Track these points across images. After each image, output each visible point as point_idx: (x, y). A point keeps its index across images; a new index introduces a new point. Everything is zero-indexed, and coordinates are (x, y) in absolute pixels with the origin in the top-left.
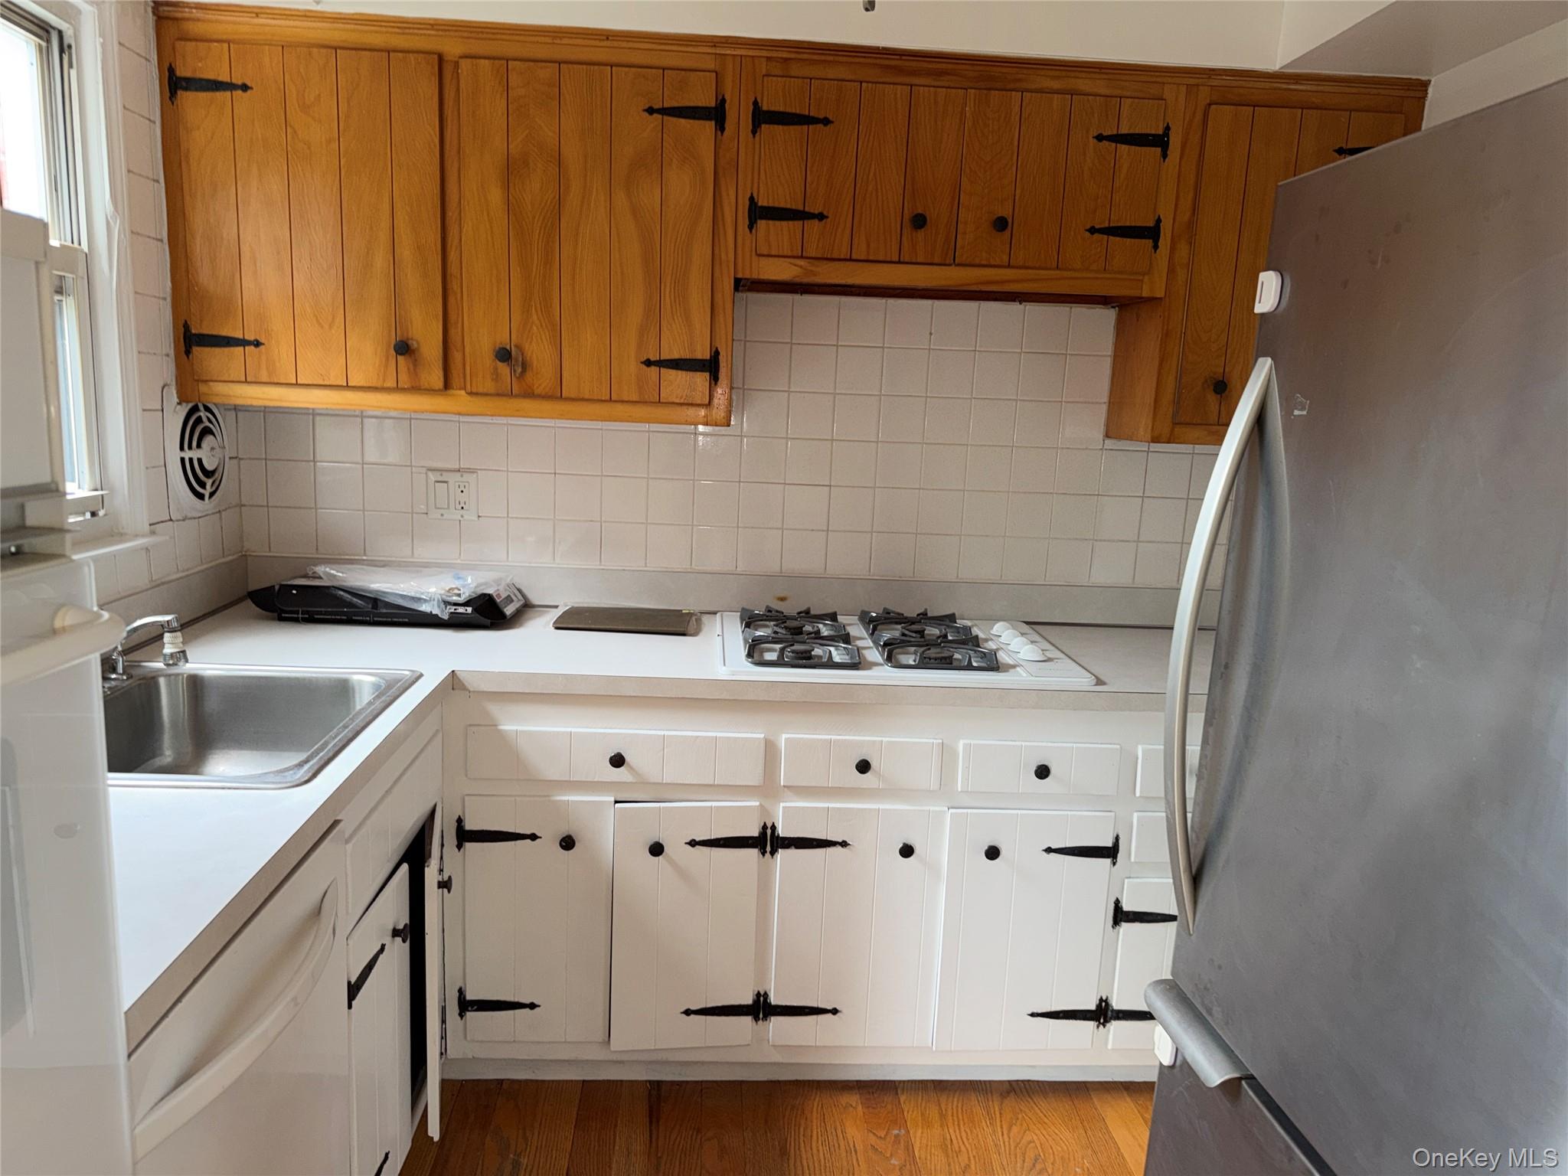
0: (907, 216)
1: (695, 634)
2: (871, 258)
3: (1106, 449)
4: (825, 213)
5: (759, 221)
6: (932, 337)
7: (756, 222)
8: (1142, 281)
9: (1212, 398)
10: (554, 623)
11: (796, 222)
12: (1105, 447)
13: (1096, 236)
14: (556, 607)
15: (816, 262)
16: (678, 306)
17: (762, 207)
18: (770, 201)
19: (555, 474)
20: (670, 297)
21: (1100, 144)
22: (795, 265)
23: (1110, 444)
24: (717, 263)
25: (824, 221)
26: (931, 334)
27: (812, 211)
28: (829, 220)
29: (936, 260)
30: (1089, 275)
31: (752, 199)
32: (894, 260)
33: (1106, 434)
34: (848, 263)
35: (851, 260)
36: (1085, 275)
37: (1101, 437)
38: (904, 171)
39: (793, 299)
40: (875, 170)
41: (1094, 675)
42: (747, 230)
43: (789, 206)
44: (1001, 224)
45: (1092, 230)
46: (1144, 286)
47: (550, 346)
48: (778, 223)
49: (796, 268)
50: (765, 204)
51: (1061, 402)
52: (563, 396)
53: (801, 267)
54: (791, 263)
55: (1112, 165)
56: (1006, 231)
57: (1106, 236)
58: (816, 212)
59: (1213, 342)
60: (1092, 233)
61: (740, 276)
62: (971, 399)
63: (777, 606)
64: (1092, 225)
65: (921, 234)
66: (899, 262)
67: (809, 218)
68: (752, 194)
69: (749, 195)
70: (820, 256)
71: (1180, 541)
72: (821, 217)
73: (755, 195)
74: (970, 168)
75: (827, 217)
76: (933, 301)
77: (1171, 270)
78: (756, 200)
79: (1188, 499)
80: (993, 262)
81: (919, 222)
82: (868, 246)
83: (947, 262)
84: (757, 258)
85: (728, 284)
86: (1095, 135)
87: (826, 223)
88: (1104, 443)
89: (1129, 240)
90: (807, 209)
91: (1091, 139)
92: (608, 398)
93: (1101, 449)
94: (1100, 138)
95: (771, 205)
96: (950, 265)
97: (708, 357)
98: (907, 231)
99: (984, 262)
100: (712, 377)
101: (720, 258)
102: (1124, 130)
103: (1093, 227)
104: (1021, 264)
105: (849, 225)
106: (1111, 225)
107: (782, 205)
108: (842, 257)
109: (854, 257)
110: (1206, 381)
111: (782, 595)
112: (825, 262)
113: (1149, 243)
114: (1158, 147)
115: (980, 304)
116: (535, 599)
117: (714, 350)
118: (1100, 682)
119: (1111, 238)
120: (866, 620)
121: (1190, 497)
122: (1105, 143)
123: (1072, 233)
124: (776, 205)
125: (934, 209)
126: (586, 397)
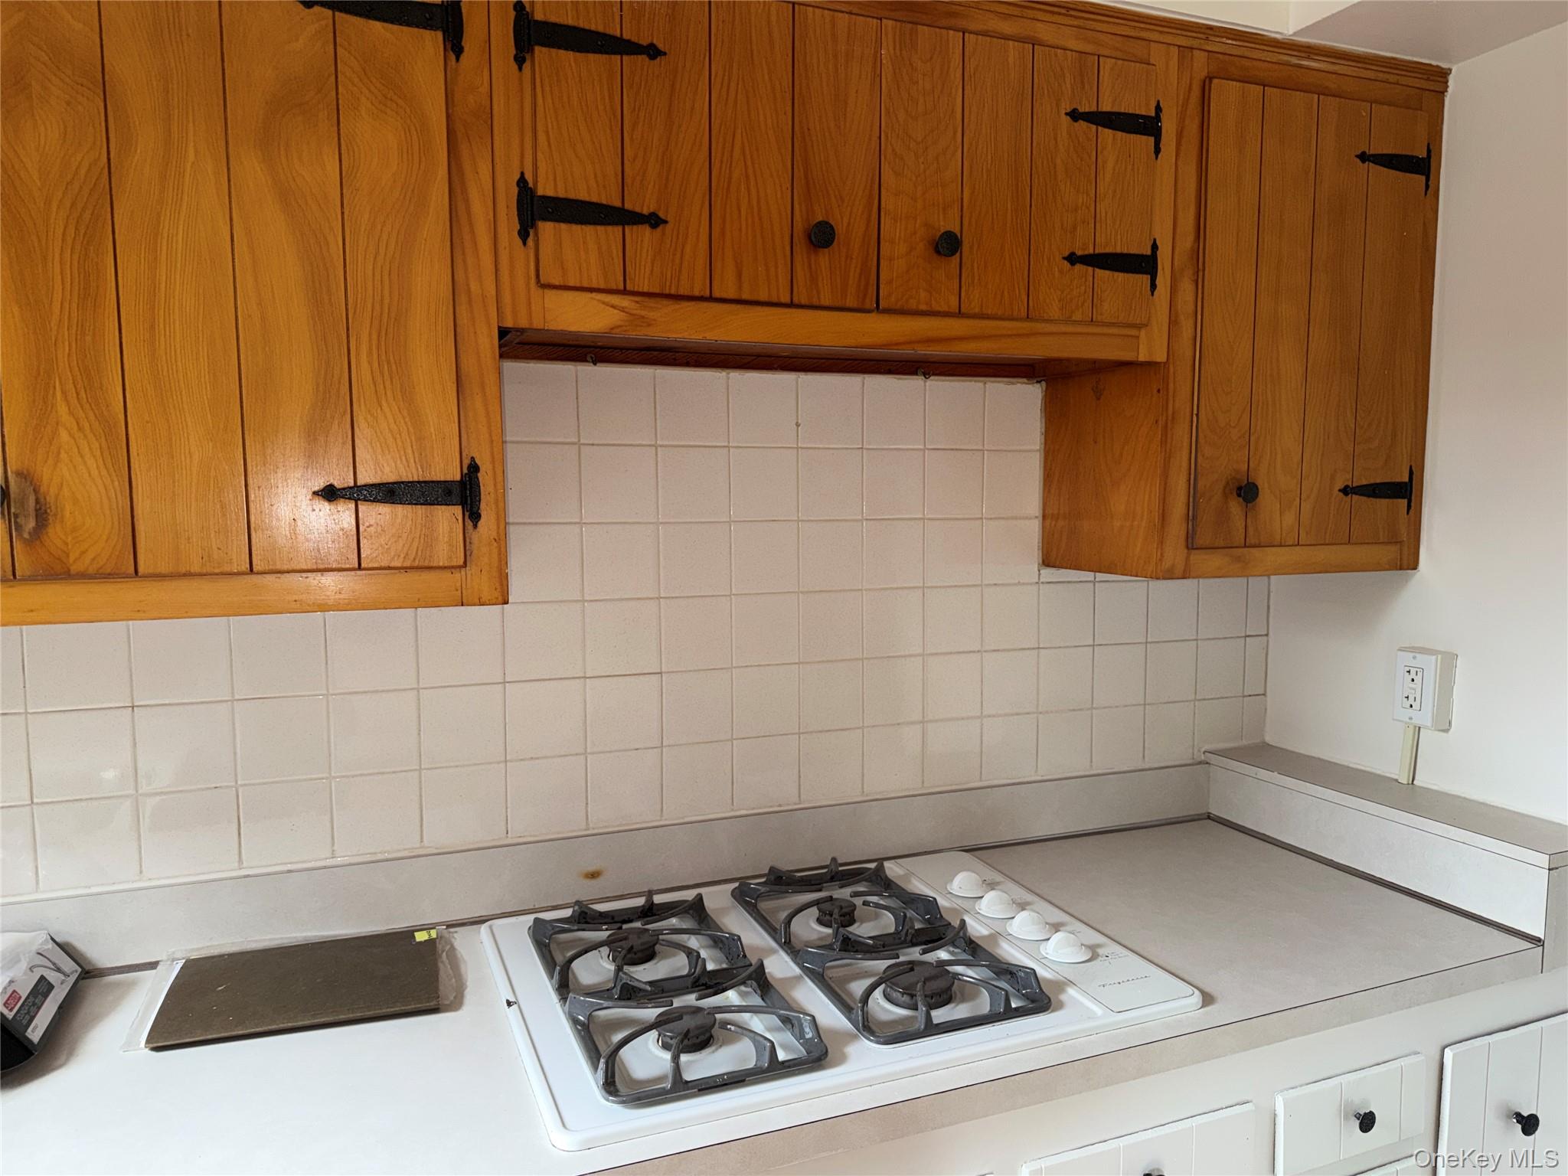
0: (799, 226)
1: (456, 1004)
2: (745, 296)
3: (1042, 583)
4: (661, 215)
5: (541, 224)
6: (799, 428)
7: (533, 226)
8: (1138, 337)
9: (1235, 507)
10: (148, 1041)
11: (610, 228)
12: (1041, 580)
13: (1078, 267)
14: (153, 965)
15: (651, 302)
16: (388, 383)
17: (544, 197)
18: (561, 185)
19: (133, 707)
20: (370, 363)
21: (1076, 124)
22: (613, 307)
23: (1049, 574)
24: (462, 299)
25: (660, 229)
26: (798, 425)
27: (638, 209)
28: (669, 227)
29: (851, 302)
30: (1070, 329)
31: (522, 181)
32: (783, 300)
33: (1043, 561)
34: (705, 304)
35: (711, 299)
36: (1063, 328)
37: (1036, 567)
38: (790, 149)
39: (577, 372)
40: (743, 143)
41: (1197, 988)
42: (518, 241)
43: (594, 199)
44: (948, 245)
45: (1072, 259)
46: (1141, 346)
47: (104, 472)
48: (576, 228)
49: (616, 311)
50: (550, 193)
51: (982, 518)
52: (141, 570)
53: (622, 310)
54: (604, 303)
55: (1094, 159)
56: (954, 257)
57: (1090, 269)
58: (645, 212)
59: (1234, 427)
60: (1073, 264)
61: (509, 323)
62: (861, 521)
63: (586, 891)
64: (1071, 251)
65: (824, 258)
66: (791, 305)
67: (634, 222)
68: (522, 174)
69: (517, 177)
70: (657, 290)
71: (1142, 702)
72: (654, 221)
73: (529, 177)
74: (893, 150)
75: (666, 222)
76: (798, 373)
77: (1173, 322)
78: (531, 185)
79: (1146, 643)
80: (936, 307)
81: (821, 236)
82: (739, 275)
83: (867, 306)
84: (540, 291)
85: (487, 342)
86: (1069, 110)
87: (663, 234)
88: (1039, 575)
89: (1121, 275)
90: (628, 206)
91: (1063, 116)
92: (246, 566)
93: (1037, 583)
94: (1075, 115)
95: (561, 194)
96: (869, 311)
97: (458, 478)
98: (801, 248)
99: (923, 307)
100: (467, 514)
101: (469, 291)
102: (1106, 107)
103: (1073, 254)
104: (977, 310)
105: (704, 237)
106: (1097, 252)
107: (583, 196)
108: (696, 293)
109: (717, 294)
110: (1228, 483)
111: (592, 869)
112: (665, 302)
113: (1146, 279)
114: (1151, 135)
115: (864, 378)
116: (101, 955)
117: (466, 462)
118: (1208, 999)
119: (1097, 270)
120: (746, 897)
121: (1149, 640)
122: (1082, 124)
123: (1046, 263)
124: (572, 196)
125: (842, 218)
126: (196, 569)
